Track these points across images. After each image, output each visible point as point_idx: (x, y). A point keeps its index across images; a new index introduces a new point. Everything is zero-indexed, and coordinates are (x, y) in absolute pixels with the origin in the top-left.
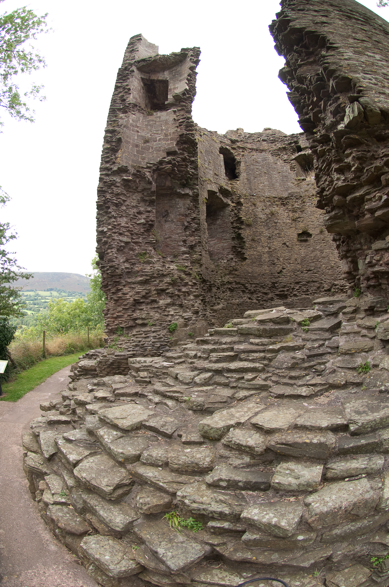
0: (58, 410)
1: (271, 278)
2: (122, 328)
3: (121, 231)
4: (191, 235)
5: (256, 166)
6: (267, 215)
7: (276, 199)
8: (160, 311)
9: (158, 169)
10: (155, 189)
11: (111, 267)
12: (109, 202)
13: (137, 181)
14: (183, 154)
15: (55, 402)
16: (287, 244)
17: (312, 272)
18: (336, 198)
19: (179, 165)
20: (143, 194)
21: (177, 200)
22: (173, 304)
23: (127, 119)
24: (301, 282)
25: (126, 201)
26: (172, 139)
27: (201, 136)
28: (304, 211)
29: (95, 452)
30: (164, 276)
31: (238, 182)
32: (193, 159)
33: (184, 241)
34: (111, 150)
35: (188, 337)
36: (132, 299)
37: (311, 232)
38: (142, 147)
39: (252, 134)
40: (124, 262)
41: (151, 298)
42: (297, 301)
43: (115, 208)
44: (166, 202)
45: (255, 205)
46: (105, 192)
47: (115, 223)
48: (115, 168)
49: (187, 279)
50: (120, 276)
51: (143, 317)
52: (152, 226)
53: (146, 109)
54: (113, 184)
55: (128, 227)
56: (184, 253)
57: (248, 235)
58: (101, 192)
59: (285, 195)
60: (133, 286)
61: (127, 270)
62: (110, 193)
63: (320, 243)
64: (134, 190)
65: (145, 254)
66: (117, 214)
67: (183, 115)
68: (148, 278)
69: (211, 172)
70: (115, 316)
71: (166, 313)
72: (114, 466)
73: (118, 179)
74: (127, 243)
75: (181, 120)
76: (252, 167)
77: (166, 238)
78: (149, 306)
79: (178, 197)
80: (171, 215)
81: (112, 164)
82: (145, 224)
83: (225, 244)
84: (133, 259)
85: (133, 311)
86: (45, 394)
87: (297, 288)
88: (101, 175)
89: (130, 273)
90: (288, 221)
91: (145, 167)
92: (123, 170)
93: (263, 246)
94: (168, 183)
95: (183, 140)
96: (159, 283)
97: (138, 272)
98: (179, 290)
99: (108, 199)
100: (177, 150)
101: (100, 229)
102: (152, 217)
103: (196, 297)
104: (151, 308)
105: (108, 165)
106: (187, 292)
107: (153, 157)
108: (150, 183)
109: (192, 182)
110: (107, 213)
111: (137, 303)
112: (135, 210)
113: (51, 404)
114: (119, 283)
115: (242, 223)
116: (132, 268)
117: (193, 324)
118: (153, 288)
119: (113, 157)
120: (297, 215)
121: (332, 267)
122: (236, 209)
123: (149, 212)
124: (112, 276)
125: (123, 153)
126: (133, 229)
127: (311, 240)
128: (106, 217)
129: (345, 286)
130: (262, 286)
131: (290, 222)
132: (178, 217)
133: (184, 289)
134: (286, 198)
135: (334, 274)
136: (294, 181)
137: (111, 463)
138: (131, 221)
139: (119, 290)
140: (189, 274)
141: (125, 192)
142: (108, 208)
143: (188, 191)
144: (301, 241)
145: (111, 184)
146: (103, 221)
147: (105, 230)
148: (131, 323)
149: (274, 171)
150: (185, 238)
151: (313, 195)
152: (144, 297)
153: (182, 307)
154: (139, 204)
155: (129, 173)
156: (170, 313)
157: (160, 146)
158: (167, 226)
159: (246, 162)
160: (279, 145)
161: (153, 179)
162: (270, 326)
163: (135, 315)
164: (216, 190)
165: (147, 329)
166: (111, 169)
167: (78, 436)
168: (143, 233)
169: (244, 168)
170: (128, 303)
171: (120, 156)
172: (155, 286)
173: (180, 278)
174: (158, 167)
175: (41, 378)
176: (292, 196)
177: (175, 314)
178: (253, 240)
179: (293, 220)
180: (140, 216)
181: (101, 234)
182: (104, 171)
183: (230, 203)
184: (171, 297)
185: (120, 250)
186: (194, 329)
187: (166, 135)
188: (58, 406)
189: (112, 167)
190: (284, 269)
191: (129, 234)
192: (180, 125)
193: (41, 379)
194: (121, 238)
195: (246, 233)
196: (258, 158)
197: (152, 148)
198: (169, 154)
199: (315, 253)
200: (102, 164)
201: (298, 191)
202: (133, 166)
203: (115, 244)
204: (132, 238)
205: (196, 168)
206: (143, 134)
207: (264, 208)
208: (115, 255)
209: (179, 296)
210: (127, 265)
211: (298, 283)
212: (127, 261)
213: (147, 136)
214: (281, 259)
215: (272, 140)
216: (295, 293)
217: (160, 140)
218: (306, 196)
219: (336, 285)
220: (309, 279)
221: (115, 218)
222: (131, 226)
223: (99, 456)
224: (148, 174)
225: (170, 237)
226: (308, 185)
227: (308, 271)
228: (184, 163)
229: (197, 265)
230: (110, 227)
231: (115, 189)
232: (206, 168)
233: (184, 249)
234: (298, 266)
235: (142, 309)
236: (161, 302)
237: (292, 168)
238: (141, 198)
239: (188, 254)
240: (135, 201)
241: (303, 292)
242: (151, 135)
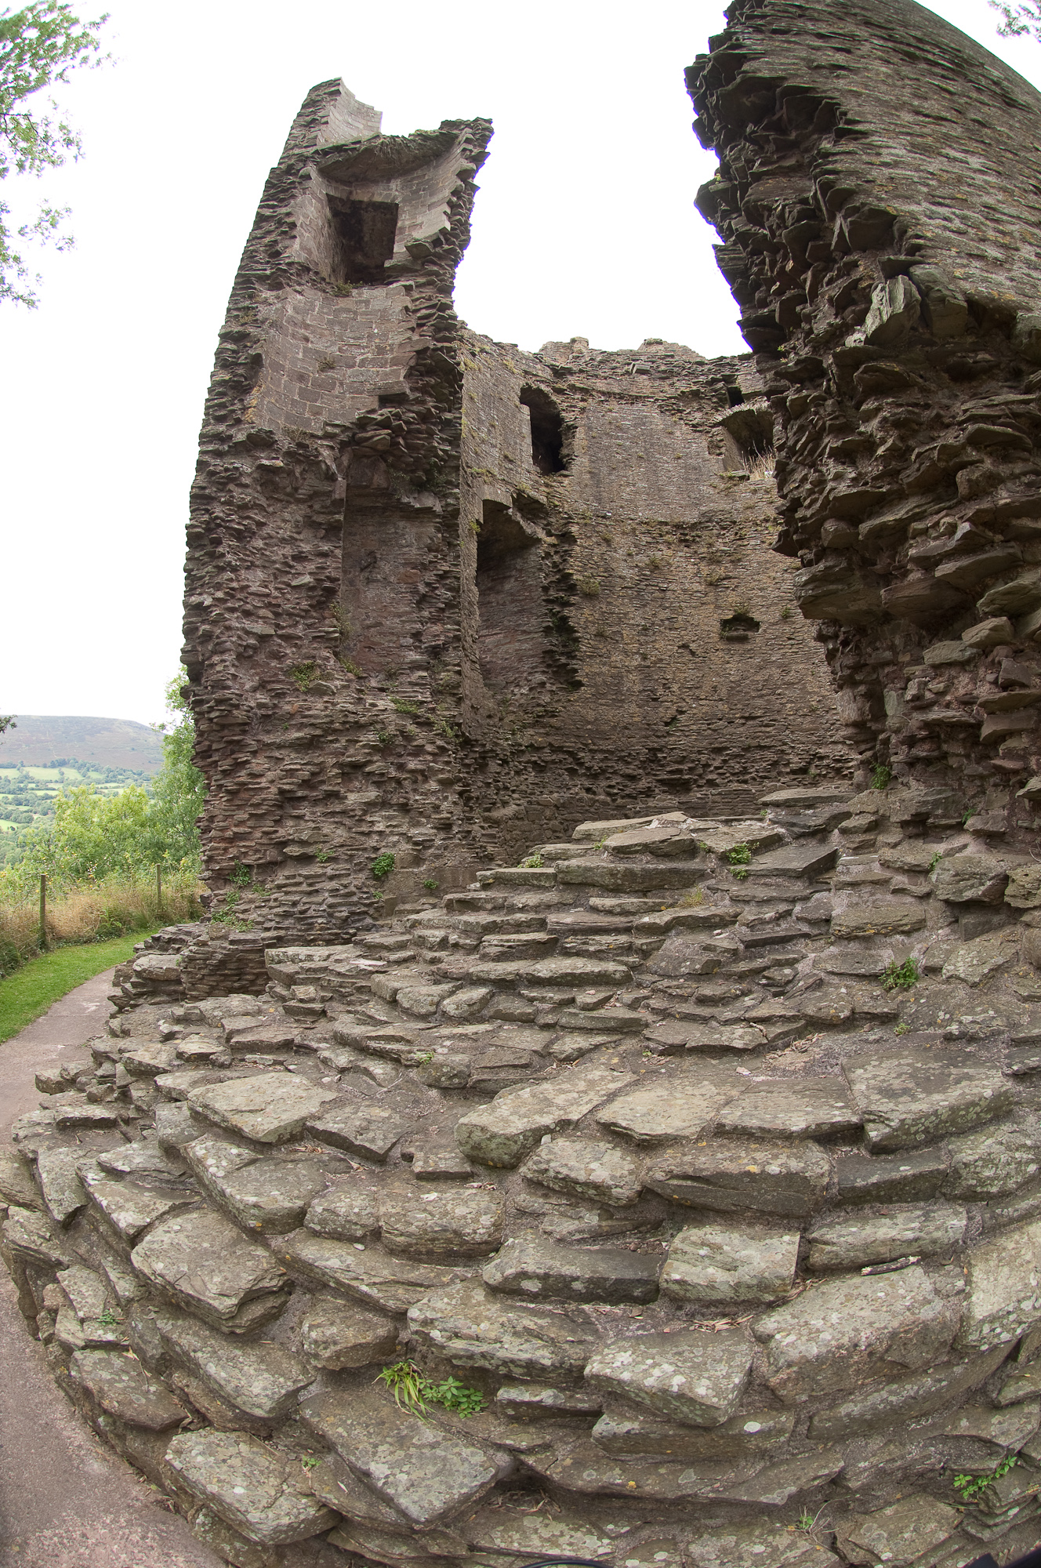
0: (84, 1091)
1: (646, 737)
2: (249, 866)
3: (249, 607)
4: (434, 620)
5: (617, 438)
6: (641, 569)
7: (665, 529)
8: (347, 821)
9: (353, 441)
10: (344, 495)
11: (219, 702)
12: (219, 526)
13: (298, 471)
14: (423, 402)
15: (73, 1068)
16: (693, 646)
17: (757, 722)
18: (830, 526)
19: (409, 431)
20: (311, 507)
21: (401, 524)
22: (383, 804)
23: (279, 305)
24: (727, 748)
25: (264, 524)
26: (395, 362)
27: (474, 355)
28: (739, 560)
29: (186, 1204)
30: (359, 727)
31: (566, 481)
32: (448, 416)
33: (417, 636)
34: (232, 388)
35: (424, 891)
36: (274, 790)
37: (756, 616)
38: (315, 380)
39: (611, 354)
40: (255, 690)
41: (325, 787)
42: (717, 798)
43: (234, 543)
44: (370, 529)
45: (608, 541)
46: (210, 499)
47: (235, 585)
48: (241, 437)
49: (421, 737)
50: (244, 727)
51: (304, 837)
52: (330, 593)
53: (333, 280)
54: (232, 478)
55: (268, 595)
56: (415, 666)
57: (587, 620)
58: (199, 499)
59: (691, 517)
60: (277, 754)
61: (263, 712)
62: (223, 503)
63: (781, 647)
64: (288, 495)
65: (311, 668)
66: (240, 560)
67: (430, 299)
68: (318, 732)
69: (495, 452)
70: (229, 834)
71: (365, 828)
72: (236, 1242)
73: (245, 465)
74: (263, 638)
75: (424, 312)
76: (606, 441)
77: (369, 627)
78: (319, 809)
79: (402, 518)
80: (382, 564)
81: (231, 426)
82: (312, 589)
83: (526, 646)
84: (279, 682)
85: (277, 822)
86: (48, 1046)
87: (717, 764)
88: (202, 453)
89: (269, 719)
90: (696, 587)
91: (320, 433)
92: (261, 442)
93: (626, 653)
94: (379, 480)
95: (424, 365)
96: (346, 748)
97: (292, 716)
98: (401, 767)
99: (217, 518)
100: (408, 391)
101: (193, 598)
102: (333, 568)
103: (446, 784)
104: (325, 815)
105: (222, 428)
106: (422, 772)
107: (343, 407)
108: (331, 477)
109: (442, 478)
110: (212, 555)
111: (287, 799)
112: (288, 550)
113: (65, 1074)
114: (240, 745)
115: (572, 589)
116: (275, 706)
117: (437, 857)
118: (331, 761)
119: (238, 406)
120: (721, 571)
121: (813, 711)
122: (556, 553)
123: (324, 555)
124: (223, 727)
125: (264, 395)
126: (279, 601)
127: (758, 638)
128: (210, 568)
129: (847, 761)
130: (621, 759)
131: (702, 588)
132: (402, 570)
133: (413, 764)
134: (694, 526)
135: (817, 729)
136: (716, 481)
137: (229, 1232)
138: (276, 578)
139: (239, 765)
140: (427, 724)
141: (263, 501)
142: (218, 542)
143: (430, 501)
144: (730, 640)
145: (227, 477)
146: (203, 577)
147: (206, 603)
148: (271, 854)
149: (664, 454)
150: (418, 626)
151: (766, 520)
152: (306, 784)
153: (408, 811)
154: (299, 533)
155: (277, 451)
156: (375, 829)
157: (362, 378)
158: (371, 593)
159: (590, 428)
160: (682, 386)
161: (338, 466)
162: (644, 864)
163: (282, 832)
164: (507, 500)
165: (314, 869)
166: (230, 437)
167: (138, 1160)
168: (306, 611)
169: (585, 443)
170: (264, 800)
171: (254, 402)
172: (337, 754)
173: (402, 732)
174: (354, 435)
175: (38, 1003)
176: (710, 521)
177: (388, 830)
178: (600, 635)
179: (711, 584)
180: (299, 567)
181: (194, 611)
182: (210, 442)
183: (541, 534)
184: (378, 784)
185: (244, 656)
186: (439, 870)
187: (381, 350)
188: (83, 1079)
189: (232, 431)
190: (682, 713)
191: (270, 615)
192: (420, 326)
193: (38, 1006)
194: (248, 624)
195: (581, 616)
196: (624, 419)
197: (342, 384)
198: (385, 400)
199: (766, 673)
200: (206, 423)
201: (728, 508)
202: (287, 432)
203: (230, 641)
204: (278, 626)
205: (455, 440)
206: (320, 346)
207: (633, 550)
208: (232, 670)
209: (399, 782)
210: (262, 698)
211: (718, 751)
212: (262, 686)
213: (329, 351)
214: (675, 687)
215: (664, 372)
216: (710, 777)
217: (363, 363)
218: (747, 520)
219: (821, 758)
220: (749, 741)
221: (234, 570)
222: (276, 593)
223: (195, 1215)
224: (326, 453)
225: (379, 624)
226: (755, 491)
227: (748, 719)
228: (424, 427)
229: (450, 699)
230: (220, 594)
231: (237, 492)
232: (483, 441)
233: (414, 656)
234: (721, 707)
235: (300, 817)
236: (352, 798)
237: (714, 447)
238: (305, 517)
239: (426, 669)
240: (288, 526)
241: (733, 774)
242: (340, 350)
